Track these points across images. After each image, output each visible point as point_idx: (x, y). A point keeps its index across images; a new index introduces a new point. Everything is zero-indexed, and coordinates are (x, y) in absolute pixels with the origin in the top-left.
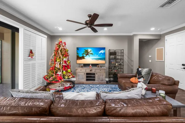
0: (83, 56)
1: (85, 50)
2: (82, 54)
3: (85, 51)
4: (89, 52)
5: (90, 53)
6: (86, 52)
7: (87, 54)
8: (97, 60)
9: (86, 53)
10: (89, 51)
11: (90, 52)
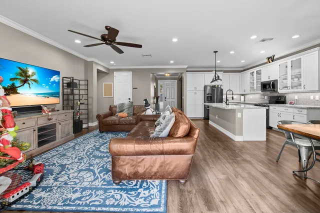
0: (13, 84)
1: (20, 68)
2: (11, 79)
3: (19, 71)
4: (29, 77)
5: (33, 78)
6: (21, 75)
7: (25, 81)
8: (45, 97)
9: (23, 78)
10: (30, 73)
11: (32, 75)
